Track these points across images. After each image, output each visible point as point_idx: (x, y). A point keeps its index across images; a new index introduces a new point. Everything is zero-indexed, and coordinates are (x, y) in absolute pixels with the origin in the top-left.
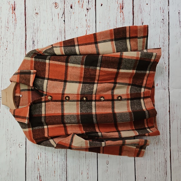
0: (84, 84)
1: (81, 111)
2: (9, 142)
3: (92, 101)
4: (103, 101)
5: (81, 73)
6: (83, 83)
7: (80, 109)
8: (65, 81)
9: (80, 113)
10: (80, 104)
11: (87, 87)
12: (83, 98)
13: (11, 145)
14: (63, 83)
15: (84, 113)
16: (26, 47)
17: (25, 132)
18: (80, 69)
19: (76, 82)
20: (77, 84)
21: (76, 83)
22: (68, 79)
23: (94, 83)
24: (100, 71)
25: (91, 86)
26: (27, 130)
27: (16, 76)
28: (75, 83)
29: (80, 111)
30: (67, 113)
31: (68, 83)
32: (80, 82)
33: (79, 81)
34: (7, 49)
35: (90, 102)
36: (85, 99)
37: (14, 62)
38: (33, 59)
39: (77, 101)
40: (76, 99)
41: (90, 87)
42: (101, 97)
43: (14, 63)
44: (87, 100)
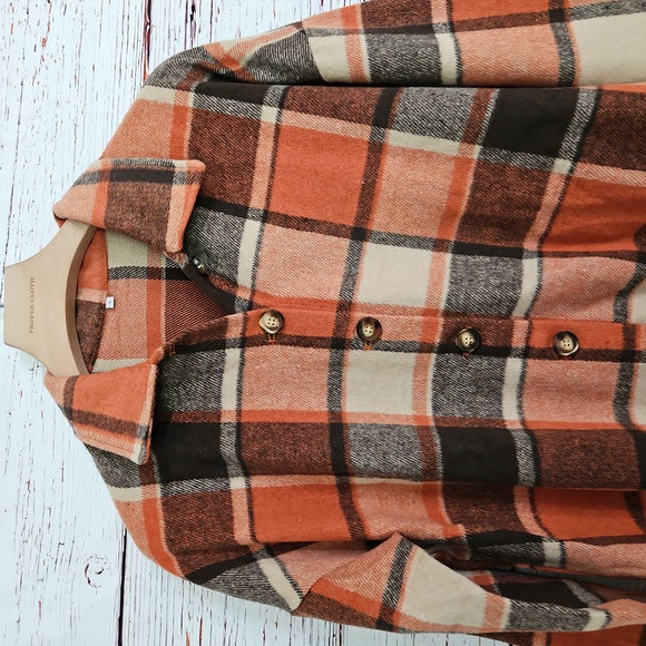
0: (463, 258)
1: (435, 408)
2: (35, 551)
3: (504, 352)
4: (573, 357)
6: (460, 249)
7: (435, 396)
8: (359, 234)
9: (436, 420)
10: (438, 366)
11: (482, 274)
12: (456, 333)
13: (43, 569)
14: (346, 242)
15: (454, 419)
16: (147, 35)
17: (124, 508)
19: (419, 243)
20: (425, 256)
21: (419, 246)
22: (378, 223)
23: (518, 254)
25: (504, 266)
26: (136, 494)
27: (91, 189)
28: (412, 246)
29: (429, 405)
30: (359, 415)
31: (370, 247)
32: (438, 245)
33: (434, 234)
34: (44, 41)
35: (496, 360)
36: (467, 339)
37: (80, 116)
38: (190, 99)
39: (424, 348)
40: (416, 338)
41: (499, 275)
42: (561, 336)
43: (80, 123)
44: (479, 349)
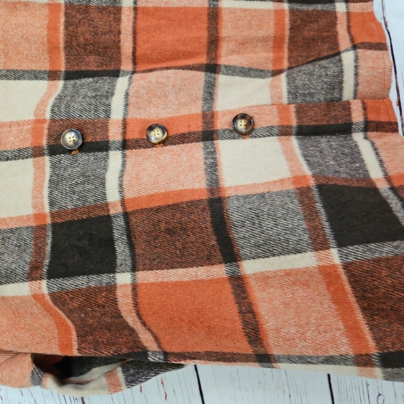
0: (72, 82)
1: (52, 204)
5: (52, 28)
6: (69, 76)
7: (51, 192)
10: (53, 166)
18: (46, 11)
19: (35, 75)
20: (43, 85)
21: (36, 78)
23: (116, 74)
24: (136, 14)
25: (103, 83)
28: (30, 79)
29: (46, 201)
32: (53, 75)
33: (46, 66)
35: (100, 154)
36: (70, 138)
39: (37, 152)
40: (28, 144)
42: (151, 128)
44: (85, 147)
